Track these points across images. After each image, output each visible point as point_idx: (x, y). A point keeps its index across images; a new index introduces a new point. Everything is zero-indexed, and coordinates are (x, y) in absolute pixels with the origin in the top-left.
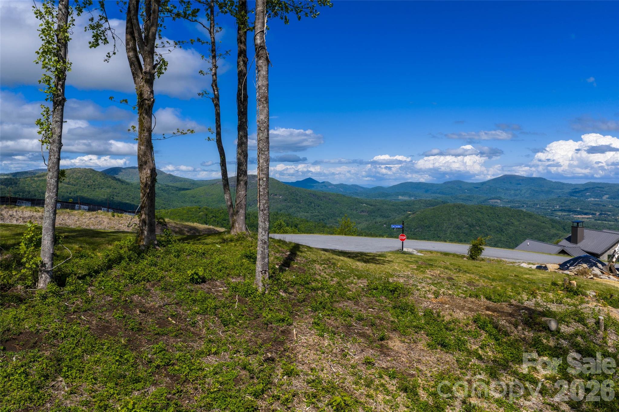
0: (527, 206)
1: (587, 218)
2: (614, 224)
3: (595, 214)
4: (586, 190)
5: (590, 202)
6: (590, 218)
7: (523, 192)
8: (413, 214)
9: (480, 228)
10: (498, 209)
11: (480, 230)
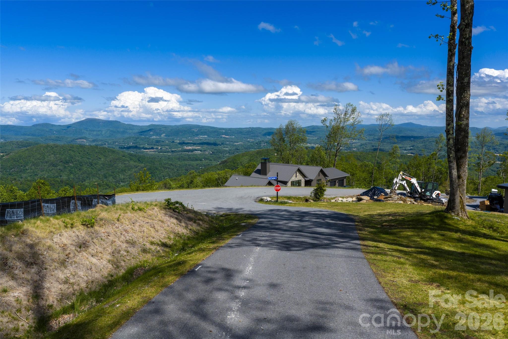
0: (108, 144)
1: (153, 151)
2: (171, 155)
3: (158, 148)
4: (150, 130)
5: (153, 139)
6: (155, 151)
7: (103, 132)
8: (7, 155)
9: (73, 164)
10: (87, 147)
11: (73, 165)
